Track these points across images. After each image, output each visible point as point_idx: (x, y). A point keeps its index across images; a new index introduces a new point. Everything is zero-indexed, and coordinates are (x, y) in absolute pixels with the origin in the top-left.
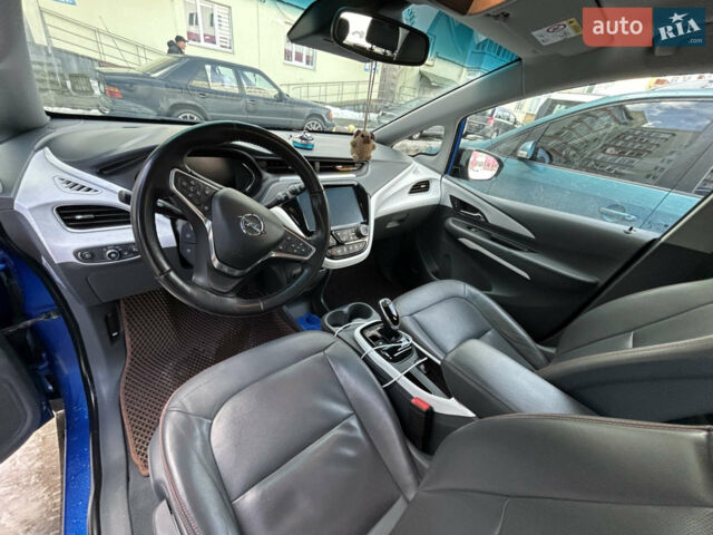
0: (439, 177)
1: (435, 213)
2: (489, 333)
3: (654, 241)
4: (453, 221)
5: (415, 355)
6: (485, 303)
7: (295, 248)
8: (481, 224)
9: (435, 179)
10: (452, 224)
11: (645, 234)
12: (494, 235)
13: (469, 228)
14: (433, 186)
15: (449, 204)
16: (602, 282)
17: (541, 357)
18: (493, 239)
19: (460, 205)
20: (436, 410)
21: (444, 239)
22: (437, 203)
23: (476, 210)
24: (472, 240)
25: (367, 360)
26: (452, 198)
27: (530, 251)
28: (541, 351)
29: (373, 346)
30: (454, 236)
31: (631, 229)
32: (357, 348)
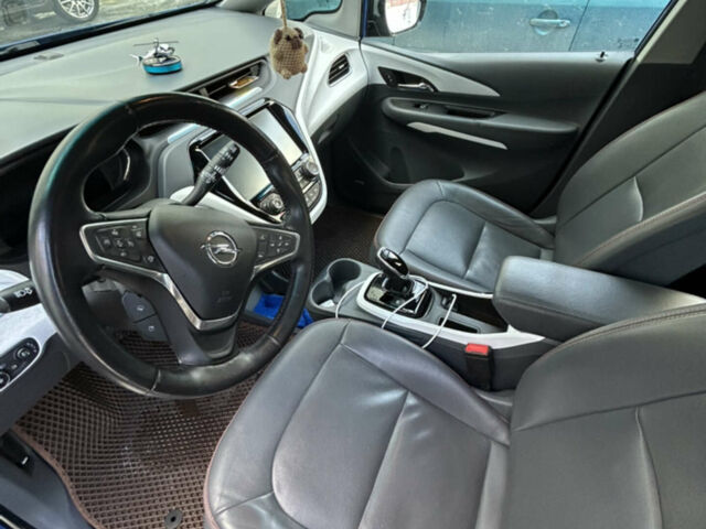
0: (354, 45)
1: (367, 99)
2: (485, 229)
3: (629, 63)
4: (393, 102)
5: (437, 297)
6: (469, 197)
7: (276, 247)
8: (430, 97)
9: (352, 50)
10: (393, 106)
11: (617, 57)
12: (450, 105)
13: (417, 106)
14: (352, 61)
15: (381, 81)
16: (582, 126)
17: (542, 232)
18: (451, 113)
19: (396, 79)
20: (494, 347)
21: (385, 129)
22: (365, 84)
23: (418, 79)
24: (426, 122)
25: (390, 328)
26: (383, 71)
27: (498, 114)
28: (541, 226)
29: (392, 310)
30: (400, 124)
31: (603, 55)
32: (371, 319)
